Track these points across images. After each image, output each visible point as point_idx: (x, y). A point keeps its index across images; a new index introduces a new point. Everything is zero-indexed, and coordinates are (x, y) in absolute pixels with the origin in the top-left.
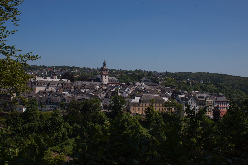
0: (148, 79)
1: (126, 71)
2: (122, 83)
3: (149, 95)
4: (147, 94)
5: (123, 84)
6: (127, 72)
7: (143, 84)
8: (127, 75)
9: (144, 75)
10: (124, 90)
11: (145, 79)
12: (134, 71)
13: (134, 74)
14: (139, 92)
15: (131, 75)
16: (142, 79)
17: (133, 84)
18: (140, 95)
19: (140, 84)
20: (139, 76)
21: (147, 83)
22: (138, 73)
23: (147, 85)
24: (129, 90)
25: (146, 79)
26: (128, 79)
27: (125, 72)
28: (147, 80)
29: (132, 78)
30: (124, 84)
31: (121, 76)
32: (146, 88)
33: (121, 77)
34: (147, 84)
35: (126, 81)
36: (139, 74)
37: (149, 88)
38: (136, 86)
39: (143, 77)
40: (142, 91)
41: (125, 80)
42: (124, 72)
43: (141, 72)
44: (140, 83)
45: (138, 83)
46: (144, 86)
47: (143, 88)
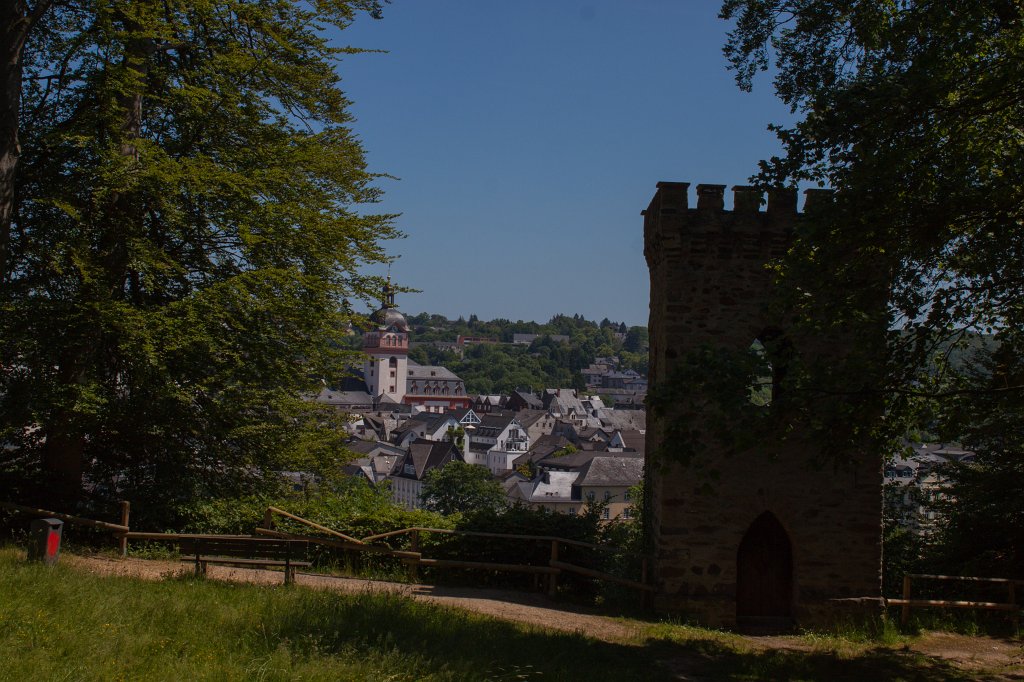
0: (627, 368)
1: (500, 323)
2: (484, 398)
3: (623, 460)
4: (616, 455)
5: (487, 402)
6: (506, 330)
7: (597, 402)
8: (506, 350)
9: (605, 348)
10: (495, 435)
11: (610, 368)
12: (546, 327)
13: (547, 341)
14: (572, 447)
15: (533, 349)
16: (592, 369)
17: (540, 403)
18: (575, 464)
19: (577, 403)
20: (575, 352)
21: (617, 391)
22: (567, 338)
23: (618, 406)
24: (522, 433)
25: (611, 372)
26: (512, 370)
27: (498, 329)
28: (619, 375)
29: (536, 365)
30: (495, 399)
31: (476, 353)
32: (610, 425)
33: (474, 361)
34: (622, 399)
35: (505, 380)
36: (576, 344)
37: (626, 425)
38: (557, 415)
39: (598, 360)
40: (586, 440)
41: (496, 375)
42: (492, 328)
43: (586, 332)
44: (576, 396)
45: (566, 398)
46: (601, 414)
47: (595, 423)
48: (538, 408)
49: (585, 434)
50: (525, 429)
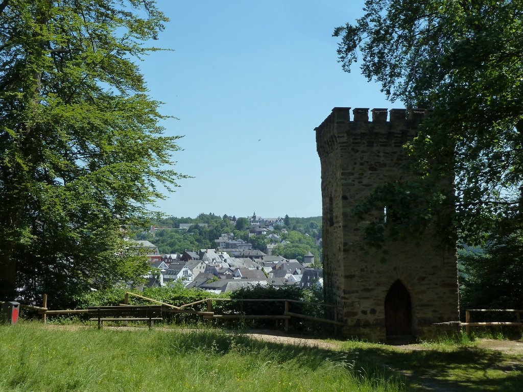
0: (238, 238)
1: (173, 219)
2: (168, 256)
3: (243, 283)
4: (238, 280)
5: (170, 258)
6: (176, 223)
7: (226, 255)
8: (176, 232)
9: (226, 229)
10: (176, 274)
11: (229, 238)
12: (196, 220)
13: (197, 227)
14: (216, 278)
15: (190, 231)
16: (220, 240)
17: (198, 257)
18: (218, 286)
19: (216, 256)
20: (211, 232)
21: (234, 250)
22: (206, 225)
23: (236, 257)
24: (189, 272)
25: (230, 240)
26: (180, 242)
27: (172, 222)
28: (234, 242)
29: (192, 239)
30: (174, 256)
31: (161, 234)
32: (233, 266)
33: (161, 238)
34: (236, 254)
35: (177, 247)
36: (211, 228)
37: (241, 266)
38: (207, 262)
39: (223, 235)
40: (222, 274)
41: (172, 245)
42: (169, 221)
43: (216, 221)
44: (216, 252)
45: (211, 254)
46: (228, 261)
47: (226, 266)
48: (197, 259)
49: (221, 271)
50: (191, 270)
